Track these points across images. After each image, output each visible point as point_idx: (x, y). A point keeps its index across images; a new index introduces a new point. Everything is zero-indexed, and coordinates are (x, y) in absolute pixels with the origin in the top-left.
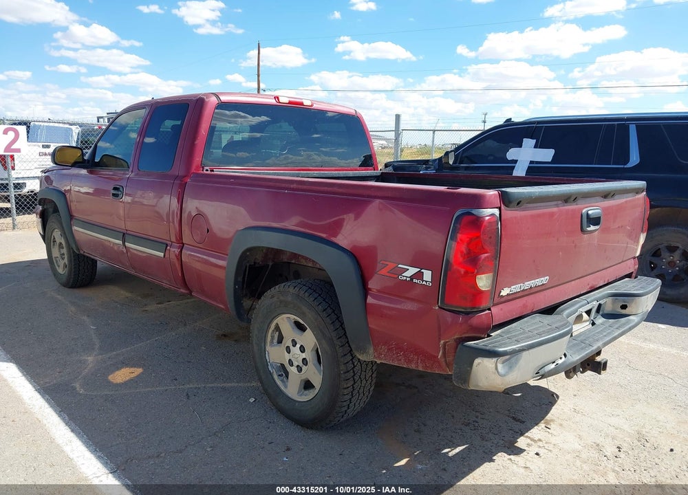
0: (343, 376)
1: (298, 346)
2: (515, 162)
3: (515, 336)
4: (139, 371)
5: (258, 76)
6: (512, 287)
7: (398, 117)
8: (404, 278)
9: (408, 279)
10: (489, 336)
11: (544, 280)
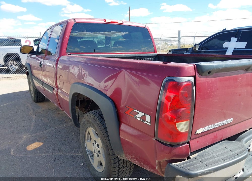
0: (113, 165)
1: (97, 144)
2: (227, 48)
3: (206, 160)
4: (41, 144)
5: (129, 19)
6: (205, 127)
7: (179, 32)
8: (137, 118)
9: (139, 119)
10: (189, 158)
11: (230, 120)
